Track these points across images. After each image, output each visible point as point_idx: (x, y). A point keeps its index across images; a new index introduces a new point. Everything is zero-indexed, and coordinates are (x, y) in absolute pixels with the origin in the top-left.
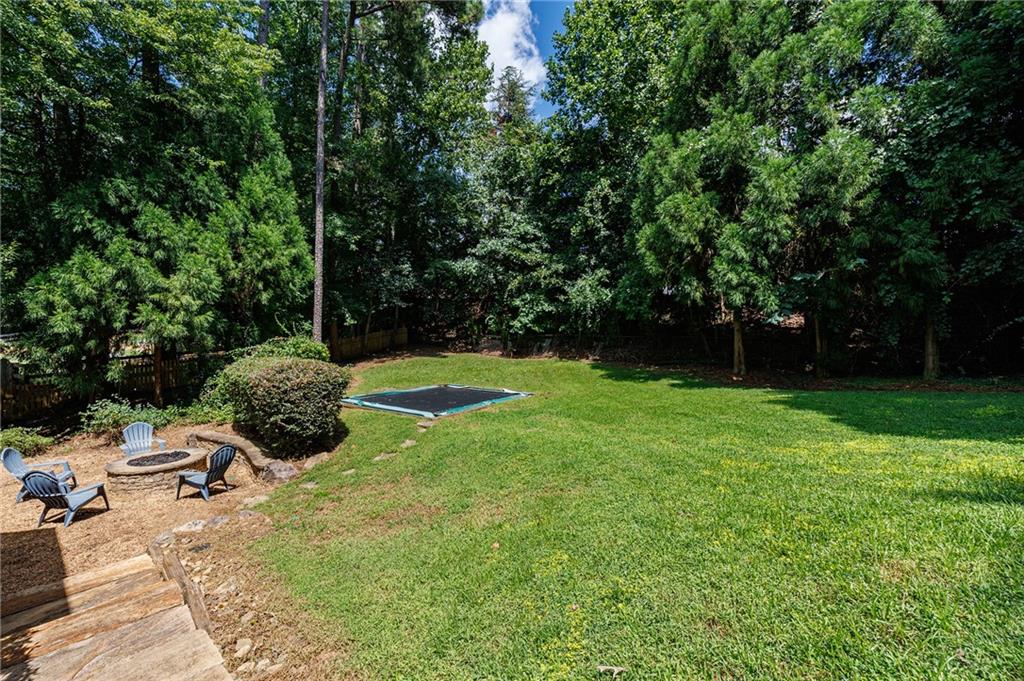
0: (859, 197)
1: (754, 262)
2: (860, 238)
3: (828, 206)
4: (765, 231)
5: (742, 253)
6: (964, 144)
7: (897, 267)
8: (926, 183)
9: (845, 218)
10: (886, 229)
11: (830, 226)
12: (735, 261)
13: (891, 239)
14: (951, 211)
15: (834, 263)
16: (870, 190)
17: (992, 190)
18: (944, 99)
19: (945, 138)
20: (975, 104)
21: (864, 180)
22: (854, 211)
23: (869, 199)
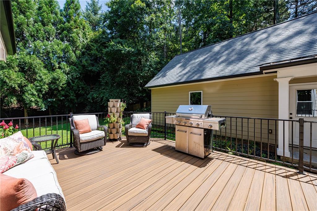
0: (63, 85)
1: (38, 95)
2: (63, 93)
3: (57, 85)
4: (42, 88)
5: (35, 93)
6: (79, 80)
7: (69, 99)
8: (74, 85)
9: (60, 89)
10: (67, 91)
11: (57, 89)
12: (33, 95)
13: (68, 93)
14: (77, 90)
15: (57, 97)
17: (83, 88)
18: (76, 71)
19: (77, 78)
20: (81, 74)
21: (64, 82)
22: (61, 87)
23: (65, 85)
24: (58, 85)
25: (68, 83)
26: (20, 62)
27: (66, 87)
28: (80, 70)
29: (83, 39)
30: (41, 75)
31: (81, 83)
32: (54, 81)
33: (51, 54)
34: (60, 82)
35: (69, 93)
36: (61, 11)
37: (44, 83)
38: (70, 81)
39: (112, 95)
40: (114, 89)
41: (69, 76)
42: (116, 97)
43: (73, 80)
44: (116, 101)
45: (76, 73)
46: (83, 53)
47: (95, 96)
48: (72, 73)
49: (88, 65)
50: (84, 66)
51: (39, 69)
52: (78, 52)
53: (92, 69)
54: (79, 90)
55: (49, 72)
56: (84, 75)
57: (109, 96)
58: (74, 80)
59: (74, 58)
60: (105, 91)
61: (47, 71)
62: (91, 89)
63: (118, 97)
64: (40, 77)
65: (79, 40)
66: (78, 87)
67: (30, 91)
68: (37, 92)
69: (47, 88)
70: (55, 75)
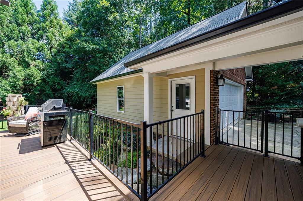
24: (33, 81)
25: (43, 79)
27: (41, 83)
28: (55, 67)
29: (59, 38)
30: (15, 72)
31: (56, 79)
32: (29, 77)
33: (25, 52)
34: (35, 78)
35: (45, 88)
36: (38, 12)
37: (18, 80)
38: (45, 77)
39: (82, 90)
40: (85, 84)
41: (44, 72)
42: (86, 91)
44: (12, 96)
45: (51, 70)
46: (59, 51)
47: (69, 90)
48: (47, 69)
49: (62, 62)
50: (58, 63)
51: (13, 67)
52: (53, 50)
53: (66, 65)
54: (55, 86)
55: (24, 69)
56: (60, 71)
57: (79, 90)
58: (49, 76)
59: (49, 56)
60: (76, 86)
61: (22, 68)
62: (68, 84)
63: (87, 92)
64: (14, 74)
65: (55, 38)
66: (54, 83)
68: (10, 88)
69: (22, 84)
70: (29, 71)
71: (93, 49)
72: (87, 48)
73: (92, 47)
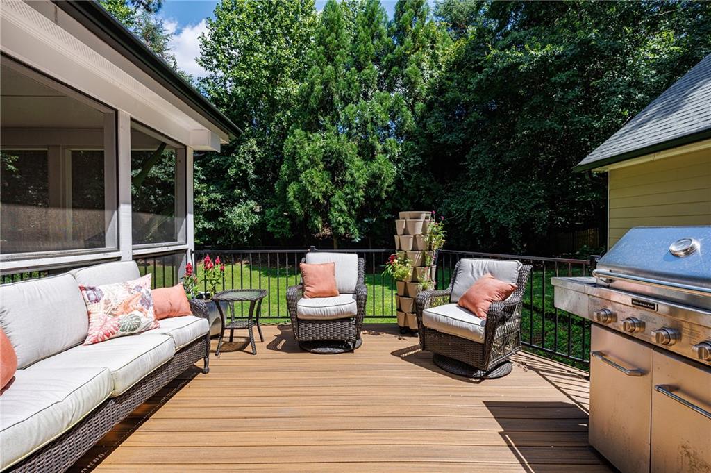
0: (388, 186)
1: (349, 211)
3: (378, 189)
4: (354, 197)
5: (345, 208)
6: (420, 172)
8: (410, 184)
9: (384, 195)
11: (378, 197)
12: (341, 211)
15: (379, 214)
16: (392, 184)
17: (428, 190)
18: (415, 152)
19: (415, 168)
20: (423, 157)
21: (391, 180)
22: (386, 192)
23: (392, 188)
24: (381, 189)
25: (398, 182)
26: (325, 152)
27: (394, 191)
28: (421, 148)
29: (430, 72)
30: (354, 171)
31: (423, 179)
32: (375, 178)
33: (369, 125)
34: (383, 182)
35: (401, 204)
36: (389, 24)
37: (358, 188)
38: (403, 177)
39: (493, 204)
40: (501, 187)
41: (400, 165)
42: (506, 207)
43: (408, 175)
45: (413, 157)
46: (430, 106)
47: (453, 207)
48: (406, 158)
49: (439, 132)
50: (430, 137)
51: (351, 161)
52: (420, 106)
53: (448, 139)
54: (421, 197)
55: (366, 164)
56: (431, 158)
57: (485, 206)
58: (410, 174)
59: (410, 123)
60: (475, 192)
61: (363, 162)
62: (448, 191)
63: (512, 209)
64: (352, 175)
65: (422, 75)
66: (419, 190)
67: (338, 204)
68: (346, 206)
69: (362, 196)
70: (374, 166)
71: (544, 58)
72: (521, 63)
73: (540, 54)
